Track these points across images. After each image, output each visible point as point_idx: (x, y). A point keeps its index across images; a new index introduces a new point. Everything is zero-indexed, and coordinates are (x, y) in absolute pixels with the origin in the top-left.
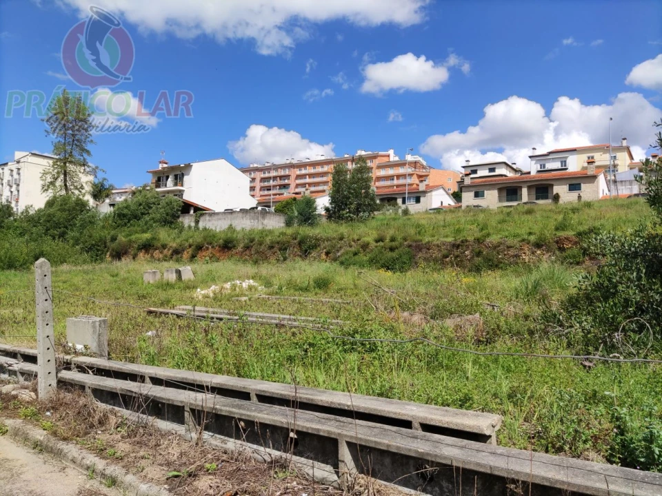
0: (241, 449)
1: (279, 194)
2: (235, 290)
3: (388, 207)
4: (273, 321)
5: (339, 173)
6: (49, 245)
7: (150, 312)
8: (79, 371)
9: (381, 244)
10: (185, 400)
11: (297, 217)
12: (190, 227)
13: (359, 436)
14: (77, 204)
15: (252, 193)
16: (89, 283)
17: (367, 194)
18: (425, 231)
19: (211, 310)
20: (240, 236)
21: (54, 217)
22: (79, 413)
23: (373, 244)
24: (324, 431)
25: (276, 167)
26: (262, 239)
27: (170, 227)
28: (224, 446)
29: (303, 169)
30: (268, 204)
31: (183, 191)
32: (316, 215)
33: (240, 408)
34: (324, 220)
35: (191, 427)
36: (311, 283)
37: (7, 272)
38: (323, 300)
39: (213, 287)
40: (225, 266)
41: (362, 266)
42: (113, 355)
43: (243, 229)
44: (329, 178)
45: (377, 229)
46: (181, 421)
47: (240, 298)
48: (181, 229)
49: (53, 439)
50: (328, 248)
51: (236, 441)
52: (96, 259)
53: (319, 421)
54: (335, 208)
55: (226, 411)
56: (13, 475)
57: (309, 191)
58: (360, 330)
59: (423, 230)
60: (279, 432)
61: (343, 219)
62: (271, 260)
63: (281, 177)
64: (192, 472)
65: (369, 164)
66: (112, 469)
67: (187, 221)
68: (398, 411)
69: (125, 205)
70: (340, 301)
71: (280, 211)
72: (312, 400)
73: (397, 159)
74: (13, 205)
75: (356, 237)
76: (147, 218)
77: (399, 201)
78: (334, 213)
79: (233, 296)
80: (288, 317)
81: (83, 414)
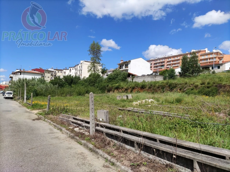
0: (155, 159)
1: (161, 69)
2: (146, 102)
3: (206, 71)
4: (162, 114)
5: (184, 59)
6: (90, 88)
7: (120, 109)
8: (101, 127)
9: (204, 85)
10: (134, 139)
11: (168, 76)
12: (130, 81)
13: (203, 160)
14: (97, 76)
15: (151, 69)
16: (101, 100)
17: (197, 66)
18: (223, 80)
19: (139, 109)
20: (147, 84)
21: (91, 80)
22: (102, 140)
23: (200, 86)
24: (187, 156)
25: (159, 59)
26: (155, 85)
27: (124, 82)
28: (148, 157)
29: (170, 59)
30: (157, 72)
31: (128, 70)
32: (175, 75)
33: (154, 144)
34: (178, 77)
35: (137, 149)
36: (174, 100)
37: (79, 96)
38: (180, 107)
39: (139, 101)
40: (142, 94)
41: (195, 94)
42: (110, 123)
43: (148, 81)
44: (181, 61)
45: (201, 80)
46: (133, 146)
47: (148, 106)
48: (128, 82)
49: (95, 148)
50: (180, 88)
51: (153, 156)
52: (103, 92)
53: (185, 152)
54: (183, 72)
55: (149, 145)
56: (84, 158)
57: (172, 67)
58: (198, 119)
59: (222, 80)
60: (169, 155)
61: (186, 76)
62: (158, 92)
63: (161, 62)
64: (139, 164)
65: (197, 55)
66: (113, 160)
67: (130, 79)
68: (219, 152)
69: (111, 75)
70: (187, 107)
71: (161, 74)
72: (181, 144)
73: (209, 52)
74: (80, 77)
75: (192, 83)
76: (117, 79)
77: (211, 68)
78: (183, 74)
79: (146, 105)
80: (167, 113)
81: (103, 141)
